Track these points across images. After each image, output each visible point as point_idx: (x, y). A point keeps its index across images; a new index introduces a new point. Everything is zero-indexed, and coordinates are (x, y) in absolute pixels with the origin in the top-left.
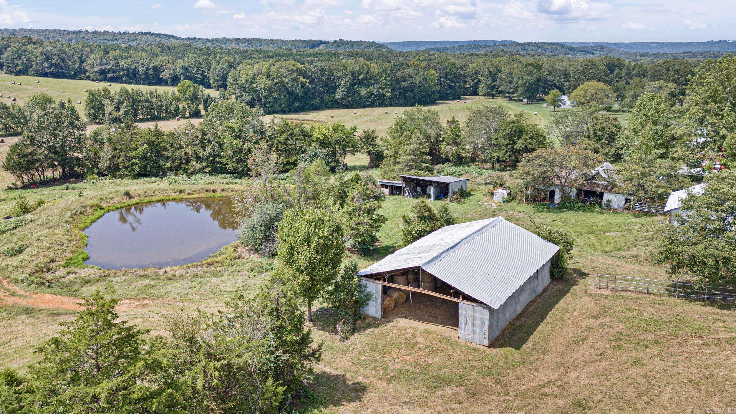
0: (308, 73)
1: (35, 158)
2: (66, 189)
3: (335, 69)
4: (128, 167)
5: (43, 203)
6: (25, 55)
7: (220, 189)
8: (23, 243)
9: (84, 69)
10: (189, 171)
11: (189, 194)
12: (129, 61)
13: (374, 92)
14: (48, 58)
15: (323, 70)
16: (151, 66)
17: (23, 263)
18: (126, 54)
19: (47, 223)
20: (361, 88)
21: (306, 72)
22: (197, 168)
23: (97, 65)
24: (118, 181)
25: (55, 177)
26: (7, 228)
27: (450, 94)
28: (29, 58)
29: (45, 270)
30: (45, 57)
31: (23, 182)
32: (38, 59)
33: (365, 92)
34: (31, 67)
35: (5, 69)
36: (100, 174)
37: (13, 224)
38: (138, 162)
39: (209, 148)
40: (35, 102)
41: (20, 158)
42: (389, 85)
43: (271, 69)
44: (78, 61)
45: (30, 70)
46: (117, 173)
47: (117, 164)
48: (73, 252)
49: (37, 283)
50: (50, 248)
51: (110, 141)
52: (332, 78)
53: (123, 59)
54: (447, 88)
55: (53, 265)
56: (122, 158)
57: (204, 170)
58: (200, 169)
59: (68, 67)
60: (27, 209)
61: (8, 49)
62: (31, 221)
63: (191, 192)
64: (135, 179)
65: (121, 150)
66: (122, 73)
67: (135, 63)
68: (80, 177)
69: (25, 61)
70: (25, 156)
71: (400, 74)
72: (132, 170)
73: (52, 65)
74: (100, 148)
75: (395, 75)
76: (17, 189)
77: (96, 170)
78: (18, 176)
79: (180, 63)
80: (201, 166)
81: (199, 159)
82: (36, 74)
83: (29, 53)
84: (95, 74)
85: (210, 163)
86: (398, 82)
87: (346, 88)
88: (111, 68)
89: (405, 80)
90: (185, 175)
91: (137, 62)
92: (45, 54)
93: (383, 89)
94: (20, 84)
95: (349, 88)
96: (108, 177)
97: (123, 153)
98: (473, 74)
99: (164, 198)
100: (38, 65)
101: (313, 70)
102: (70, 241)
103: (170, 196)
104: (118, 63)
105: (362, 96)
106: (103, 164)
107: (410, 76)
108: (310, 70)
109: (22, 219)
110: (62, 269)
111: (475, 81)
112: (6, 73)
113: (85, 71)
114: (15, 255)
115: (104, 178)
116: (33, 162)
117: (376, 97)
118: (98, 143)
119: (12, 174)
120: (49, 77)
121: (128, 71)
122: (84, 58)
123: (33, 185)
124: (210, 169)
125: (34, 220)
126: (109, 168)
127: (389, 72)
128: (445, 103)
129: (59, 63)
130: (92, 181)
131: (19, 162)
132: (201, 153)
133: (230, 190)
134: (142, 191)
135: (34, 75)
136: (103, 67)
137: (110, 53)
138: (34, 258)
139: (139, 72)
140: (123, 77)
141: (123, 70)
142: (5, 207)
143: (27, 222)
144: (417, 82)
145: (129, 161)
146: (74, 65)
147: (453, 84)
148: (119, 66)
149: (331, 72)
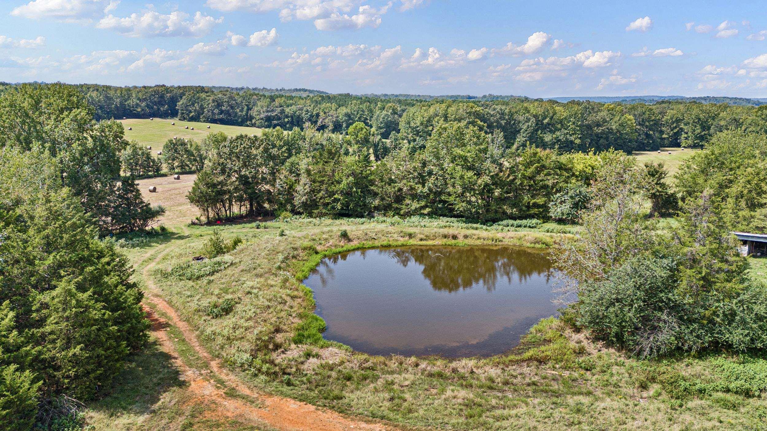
0: (486, 116)
1: (225, 188)
2: (258, 228)
3: (516, 112)
4: (328, 204)
5: (240, 241)
6: (198, 103)
7: (462, 234)
8: (230, 296)
9: (251, 116)
10: (402, 212)
11: (421, 240)
12: (294, 108)
13: (561, 138)
14: (219, 105)
15: (503, 114)
16: (314, 113)
17: (238, 332)
18: (291, 102)
19: (255, 269)
20: (545, 133)
21: (484, 115)
22: (413, 208)
23: (263, 112)
24: (317, 221)
25: (242, 213)
26: (202, 273)
27: (648, 144)
28: (202, 105)
29: (271, 346)
30: (216, 104)
31: (208, 218)
32: (210, 106)
33: (551, 138)
34: (203, 114)
35: (179, 115)
36: (295, 212)
37: (209, 267)
38: (342, 198)
39: (430, 183)
40: (212, 140)
41: (209, 188)
42: (578, 131)
43: (449, 110)
44: (246, 108)
45: (201, 117)
46: (315, 211)
47: (314, 200)
48: (300, 316)
49: (267, 374)
50: (269, 307)
51: (308, 172)
52: (513, 122)
53: (288, 106)
54: (643, 136)
55: (279, 338)
56: (322, 192)
57: (422, 211)
58: (416, 209)
59: (236, 113)
60: (221, 249)
61: (184, 97)
62: (232, 264)
63: (423, 237)
64: (336, 219)
65: (322, 182)
66: (286, 120)
67: (299, 110)
68: (271, 215)
69: (198, 108)
70: (214, 185)
71: (591, 118)
72: (333, 208)
73: (222, 112)
74: (296, 180)
75: (586, 119)
76: (202, 225)
77: (289, 207)
78: (204, 210)
79: (343, 110)
80: (418, 206)
81: (415, 197)
82: (207, 121)
83: (202, 100)
84: (260, 121)
85: (430, 203)
86: (589, 127)
87: (528, 133)
88: (276, 115)
89: (598, 125)
90: (396, 217)
91: (301, 109)
92: (217, 101)
93: (571, 135)
94: (193, 129)
95: (532, 133)
96: (303, 216)
97: (324, 187)
98: (673, 123)
99: (391, 243)
100: (209, 112)
101: (492, 113)
102: (293, 298)
103: (397, 240)
104: (283, 110)
105: (547, 142)
106: (299, 200)
107: (605, 121)
108: (488, 113)
109: (220, 260)
110: (293, 346)
111: (675, 131)
112: (180, 120)
113: (251, 118)
114: (221, 315)
115: (298, 217)
116: (221, 193)
117: (562, 144)
118: (294, 175)
119: (198, 206)
120: (218, 123)
121: (292, 117)
122: (251, 106)
123: (218, 221)
124: (430, 210)
125: (235, 264)
126: (304, 205)
127: (580, 115)
128: (642, 154)
129: (228, 111)
130: (286, 220)
131: (206, 193)
132: (419, 189)
133: (476, 237)
134: (361, 232)
135: (204, 122)
136: (269, 114)
137: (276, 100)
138: (251, 323)
139: (303, 119)
140: (287, 124)
141: (287, 117)
142: (192, 245)
143: (226, 266)
144: (614, 127)
145: (330, 196)
146: (242, 112)
147: (651, 132)
148: (285, 113)
149: (511, 116)
